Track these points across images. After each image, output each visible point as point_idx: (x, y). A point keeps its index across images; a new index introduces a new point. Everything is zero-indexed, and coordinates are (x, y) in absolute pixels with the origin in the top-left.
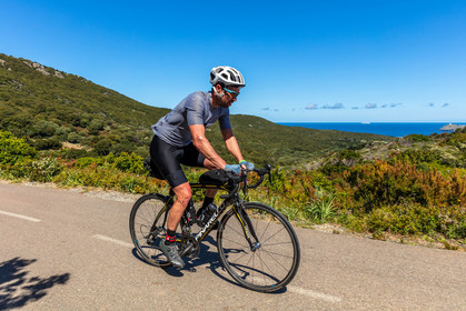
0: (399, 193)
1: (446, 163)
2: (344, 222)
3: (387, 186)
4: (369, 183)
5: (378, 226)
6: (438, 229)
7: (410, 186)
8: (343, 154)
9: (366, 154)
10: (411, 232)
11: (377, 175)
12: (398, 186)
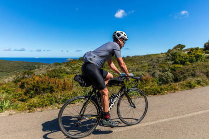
0: (44, 89)
1: (67, 73)
2: (16, 108)
3: (39, 87)
4: (30, 86)
5: (32, 106)
6: (56, 102)
7: (48, 86)
8: (25, 73)
9: (37, 72)
10: (46, 106)
11: (34, 83)
12: (43, 86)
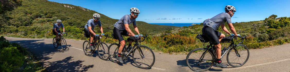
0: (177, 42)
1: (192, 33)
2: (162, 51)
3: (174, 41)
4: (170, 40)
5: (171, 51)
6: (185, 50)
7: (179, 40)
8: (166, 32)
9: (173, 31)
10: (179, 52)
11: (171, 38)
12: (176, 41)
